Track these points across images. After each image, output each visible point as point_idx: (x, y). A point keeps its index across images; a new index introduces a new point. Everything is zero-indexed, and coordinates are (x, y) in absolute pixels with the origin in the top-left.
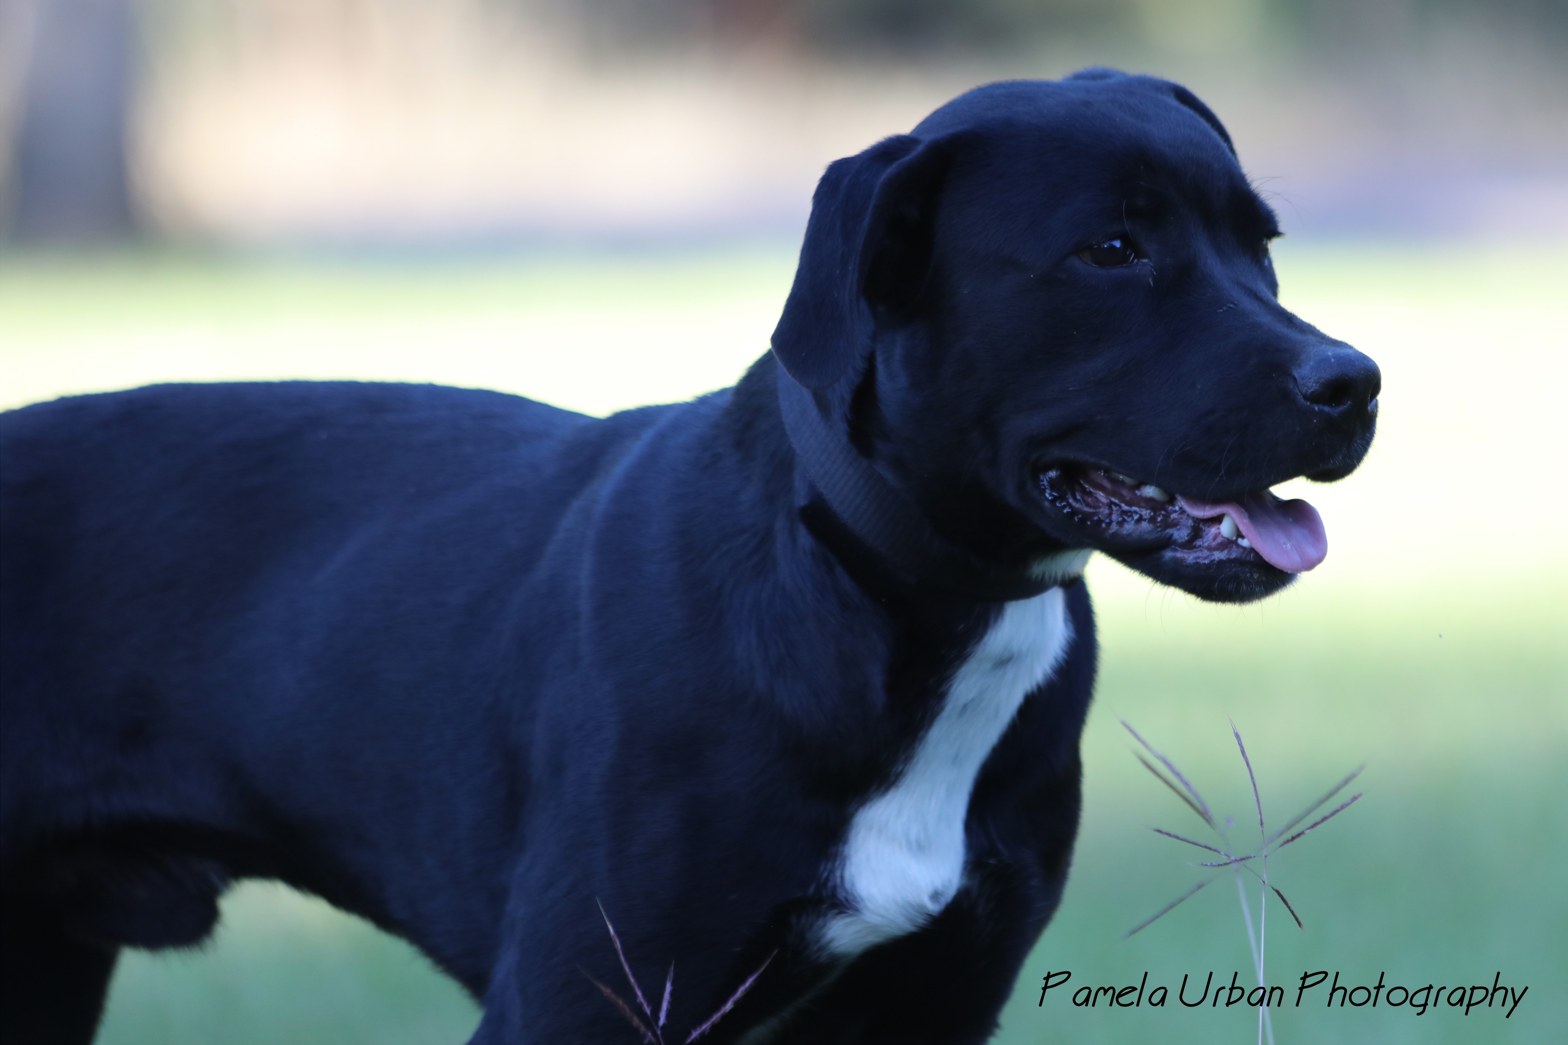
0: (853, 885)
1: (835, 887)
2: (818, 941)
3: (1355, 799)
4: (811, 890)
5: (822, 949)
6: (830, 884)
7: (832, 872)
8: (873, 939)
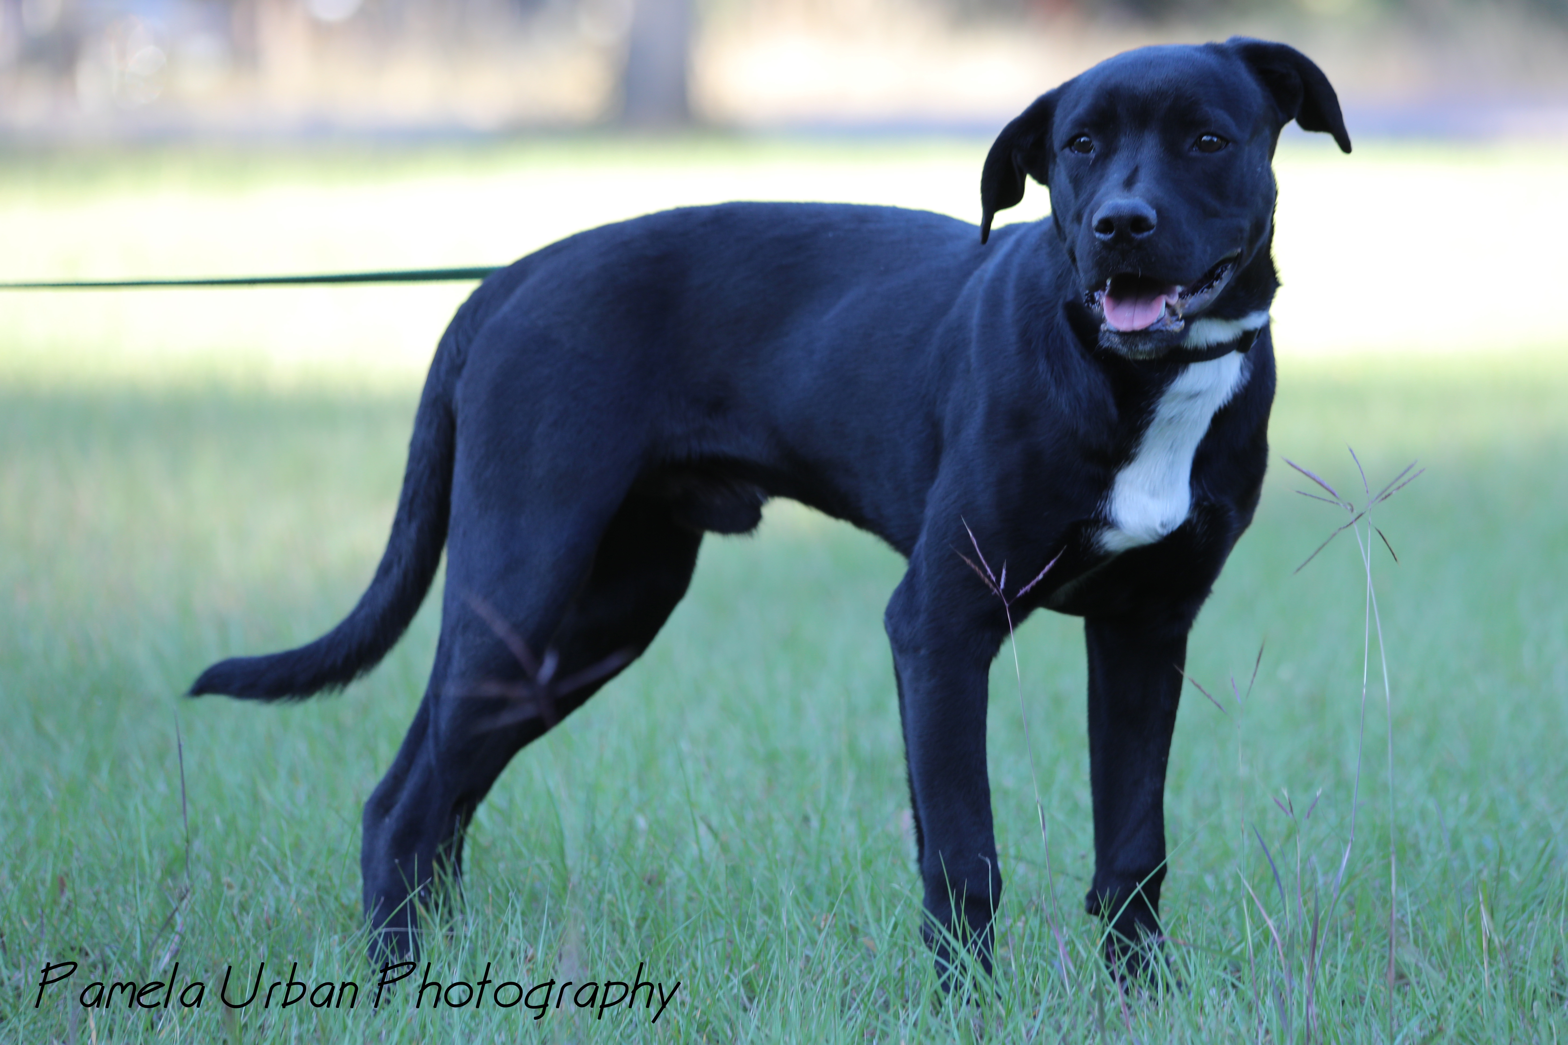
0: (1116, 514)
1: (1105, 517)
2: (1098, 543)
3: (1421, 472)
4: (1093, 515)
5: (1100, 547)
6: (1103, 514)
7: (1104, 506)
8: (1129, 544)
